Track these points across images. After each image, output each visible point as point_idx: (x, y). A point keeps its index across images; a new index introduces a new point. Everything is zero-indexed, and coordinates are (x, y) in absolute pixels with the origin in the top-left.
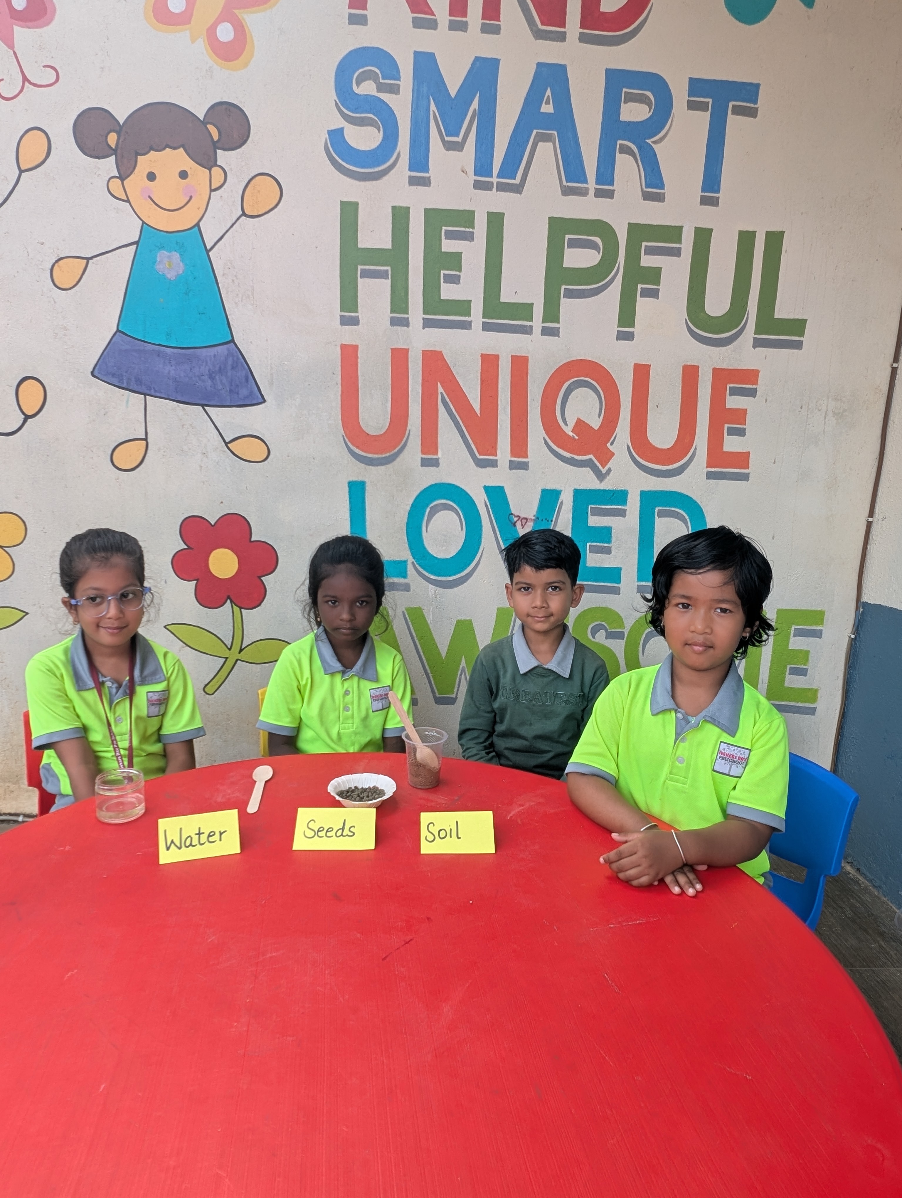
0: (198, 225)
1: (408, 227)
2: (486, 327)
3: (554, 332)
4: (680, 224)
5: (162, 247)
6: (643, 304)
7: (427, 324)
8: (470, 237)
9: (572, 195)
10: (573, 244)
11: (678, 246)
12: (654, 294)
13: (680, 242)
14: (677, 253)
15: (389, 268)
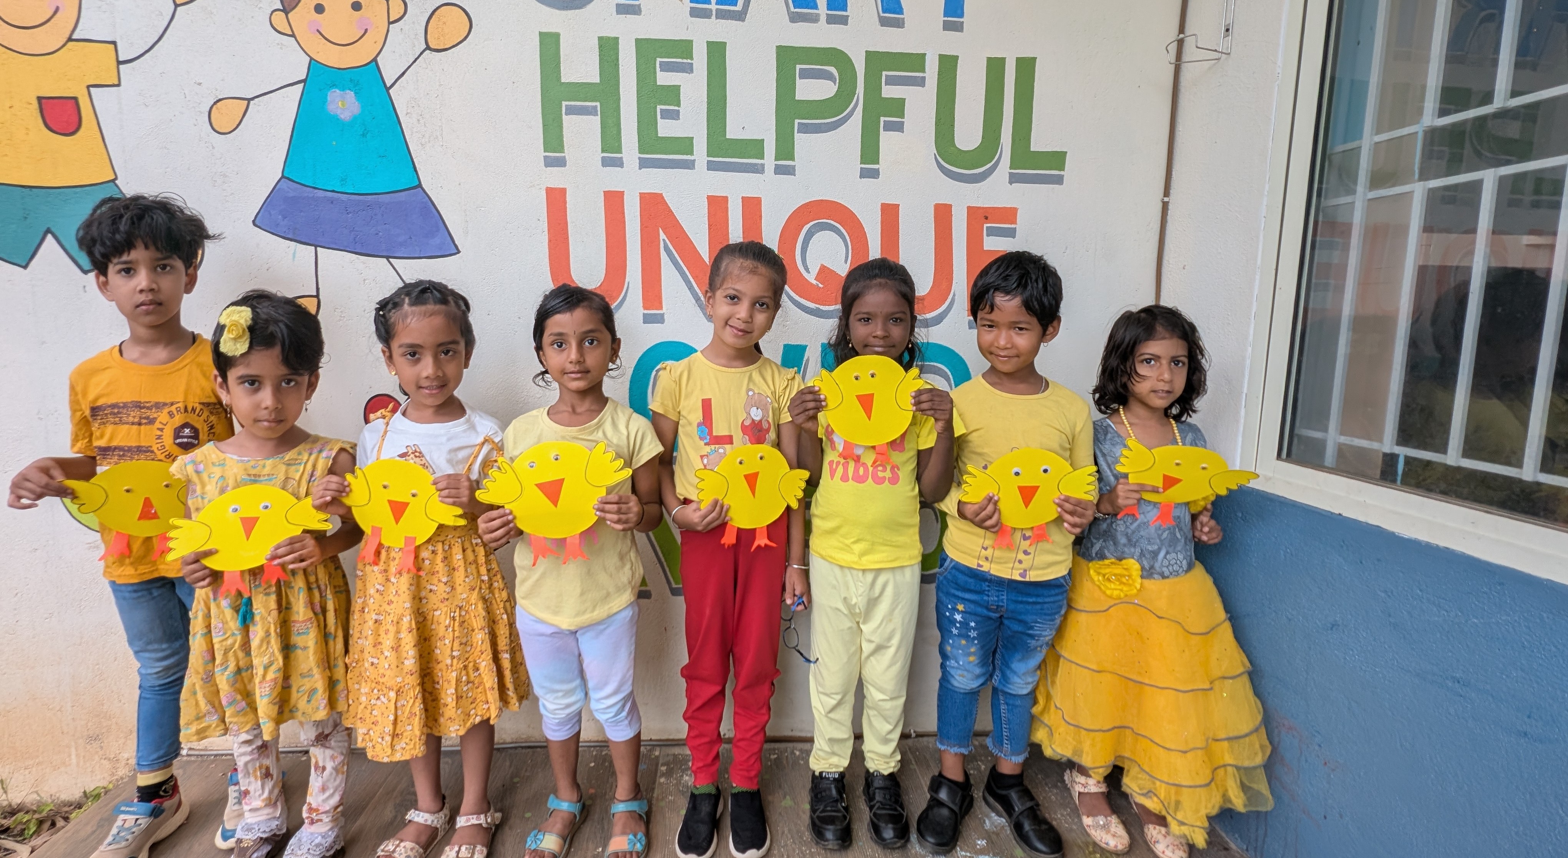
0: (375, 60)
1: (618, 60)
2: (711, 166)
3: (789, 171)
4: (922, 52)
5: (334, 85)
6: (887, 139)
7: (644, 164)
8: (689, 69)
9: (802, 21)
10: (805, 74)
11: (921, 74)
12: (899, 127)
13: (923, 71)
14: (921, 82)
15: (598, 104)
